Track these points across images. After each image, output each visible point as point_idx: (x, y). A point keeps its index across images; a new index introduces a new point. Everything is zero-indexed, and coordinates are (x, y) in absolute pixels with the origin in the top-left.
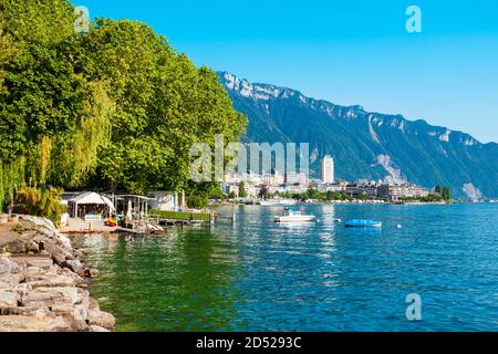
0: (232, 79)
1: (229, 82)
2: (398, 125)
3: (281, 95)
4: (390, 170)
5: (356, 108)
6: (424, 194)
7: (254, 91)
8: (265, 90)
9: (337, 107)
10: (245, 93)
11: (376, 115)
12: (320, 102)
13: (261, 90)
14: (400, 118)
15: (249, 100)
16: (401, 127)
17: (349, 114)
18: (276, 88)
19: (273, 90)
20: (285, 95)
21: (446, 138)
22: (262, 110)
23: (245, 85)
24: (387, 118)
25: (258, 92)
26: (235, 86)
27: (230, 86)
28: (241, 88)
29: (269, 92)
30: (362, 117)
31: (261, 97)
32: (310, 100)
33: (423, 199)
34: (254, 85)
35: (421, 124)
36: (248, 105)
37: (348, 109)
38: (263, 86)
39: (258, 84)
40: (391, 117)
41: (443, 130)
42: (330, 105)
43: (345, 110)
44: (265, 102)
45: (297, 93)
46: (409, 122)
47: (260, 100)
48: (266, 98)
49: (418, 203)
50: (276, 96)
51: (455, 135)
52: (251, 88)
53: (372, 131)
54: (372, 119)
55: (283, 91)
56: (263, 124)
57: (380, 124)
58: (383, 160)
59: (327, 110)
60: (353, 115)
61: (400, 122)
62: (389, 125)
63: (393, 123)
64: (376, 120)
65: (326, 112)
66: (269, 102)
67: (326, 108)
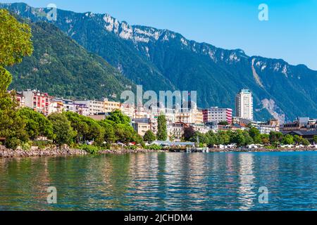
0: (111, 21)
1: (108, 24)
2: (281, 69)
3: (161, 37)
4: (275, 115)
5: (238, 52)
7: (134, 34)
8: (145, 33)
9: (220, 50)
10: (125, 35)
11: (259, 58)
12: (202, 45)
13: (141, 32)
14: (282, 63)
15: (129, 42)
16: (284, 71)
17: (231, 57)
18: (156, 30)
19: (153, 33)
20: (166, 38)
22: (143, 53)
23: (124, 28)
24: (271, 62)
25: (139, 35)
26: (114, 28)
27: (109, 28)
28: (120, 30)
29: (149, 34)
30: (245, 61)
31: (141, 39)
32: (192, 43)
34: (134, 27)
36: (128, 47)
37: (231, 52)
38: (143, 28)
39: (137, 27)
40: (274, 61)
42: (213, 48)
43: (228, 53)
44: (145, 44)
45: (179, 36)
46: (291, 67)
47: (140, 43)
48: (147, 40)
50: (157, 38)
52: (131, 31)
53: (256, 75)
54: (255, 62)
55: (163, 33)
56: (145, 67)
57: (263, 68)
58: (268, 104)
59: (210, 53)
60: (236, 58)
61: (283, 66)
62: (273, 69)
63: (276, 68)
64: (259, 63)
65: (208, 55)
66: (148, 45)
67: (208, 51)
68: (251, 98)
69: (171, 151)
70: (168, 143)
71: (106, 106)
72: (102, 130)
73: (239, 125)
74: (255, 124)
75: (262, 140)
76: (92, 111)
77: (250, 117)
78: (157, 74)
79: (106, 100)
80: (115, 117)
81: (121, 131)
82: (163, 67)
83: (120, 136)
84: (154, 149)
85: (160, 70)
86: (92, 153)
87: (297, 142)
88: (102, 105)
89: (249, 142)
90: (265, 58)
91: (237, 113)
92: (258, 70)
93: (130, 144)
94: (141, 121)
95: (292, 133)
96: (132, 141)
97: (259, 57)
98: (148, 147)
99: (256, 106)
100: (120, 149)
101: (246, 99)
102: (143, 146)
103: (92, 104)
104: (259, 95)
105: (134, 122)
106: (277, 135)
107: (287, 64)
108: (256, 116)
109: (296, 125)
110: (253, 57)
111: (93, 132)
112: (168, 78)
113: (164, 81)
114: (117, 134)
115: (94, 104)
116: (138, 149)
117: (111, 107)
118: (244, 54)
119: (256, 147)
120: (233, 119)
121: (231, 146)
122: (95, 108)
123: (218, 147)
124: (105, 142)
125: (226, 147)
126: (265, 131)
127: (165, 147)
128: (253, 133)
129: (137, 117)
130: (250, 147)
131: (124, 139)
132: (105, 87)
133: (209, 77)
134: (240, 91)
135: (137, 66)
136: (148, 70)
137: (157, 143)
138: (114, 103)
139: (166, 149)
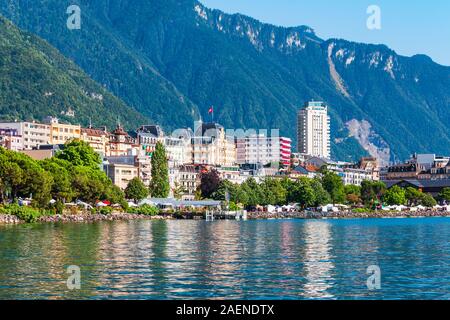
2: (383, 64)
5: (301, 31)
9: (268, 28)
11: (341, 44)
12: (235, 19)
14: (385, 51)
16: (389, 67)
17: (290, 41)
24: (363, 50)
30: (315, 49)
32: (215, 14)
35: (421, 62)
37: (289, 31)
40: (369, 48)
42: (255, 23)
43: (283, 33)
46: (402, 59)
53: (335, 75)
54: (334, 51)
56: (128, 59)
57: (349, 61)
58: (358, 129)
59: (249, 33)
60: (298, 43)
61: (386, 58)
62: (367, 64)
63: (373, 61)
64: (341, 52)
65: (247, 38)
67: (245, 29)
68: (326, 118)
69: (177, 216)
70: (170, 201)
71: (55, 133)
72: (48, 179)
73: (303, 169)
74: (334, 167)
75: (348, 197)
76: (30, 143)
77: (325, 153)
78: (150, 72)
79: (55, 121)
80: (70, 153)
81: (84, 180)
82: (162, 60)
83: (82, 189)
84: (144, 212)
85: (157, 65)
86: (28, 221)
87: (412, 199)
88: (47, 131)
89: (323, 201)
90: (353, 43)
91: (300, 146)
92: (340, 65)
93: (101, 204)
94: (120, 161)
95: (403, 184)
96: (103, 198)
97: (342, 40)
98: (133, 211)
99: (335, 131)
100: (80, 213)
101: (317, 119)
102: (124, 207)
103: (28, 129)
104: (341, 113)
105: (107, 163)
106: (376, 188)
107: (393, 53)
108: (336, 152)
109: (411, 168)
110: (330, 41)
111: (30, 181)
112: (171, 79)
113: (163, 85)
114: (75, 185)
115: (34, 130)
116: (116, 213)
117: (64, 134)
118: (312, 35)
119: (335, 209)
120: (292, 156)
121: (288, 207)
122: (34, 137)
123: (265, 210)
124: (53, 201)
125: (280, 209)
126: (352, 179)
127: (166, 209)
128: (330, 184)
129: (113, 154)
130: (325, 209)
131: (88, 194)
132: (53, 97)
133: (248, 79)
134: (306, 105)
135: (113, 57)
136: (133, 66)
137: (150, 202)
138: (69, 126)
139: (168, 214)
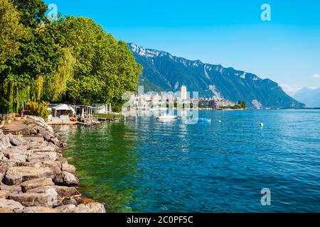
0: (135, 47)
1: (133, 48)
2: (219, 70)
3: (160, 55)
4: (215, 93)
5: (198, 61)
6: (233, 105)
7: (146, 53)
8: (152, 52)
9: (189, 61)
10: (142, 54)
11: (208, 65)
12: (180, 59)
13: (150, 52)
14: (220, 66)
15: (143, 57)
16: (221, 71)
17: (194, 64)
18: (157, 51)
20: (162, 55)
21: (244, 77)
22: (150, 62)
23: (142, 50)
24: (214, 66)
25: (148, 53)
26: (136, 50)
27: (134, 50)
28: (140, 51)
29: (154, 53)
30: (201, 65)
32: (174, 57)
33: (232, 108)
34: (146, 49)
35: (231, 69)
36: (143, 60)
37: (194, 62)
38: (151, 50)
39: (148, 49)
40: (216, 66)
41: (242, 73)
42: (185, 60)
43: (192, 62)
44: (151, 58)
45: (168, 54)
46: (225, 69)
47: (149, 57)
48: (152, 56)
49: (229, 109)
50: (157, 55)
51: (248, 75)
52: (144, 51)
53: (206, 73)
54: (206, 66)
55: (161, 53)
56: (151, 69)
57: (210, 69)
60: (196, 65)
61: (221, 68)
63: (216, 69)
64: (208, 67)
65: (183, 63)
66: (153, 58)
67: (182, 61)
78: (157, 73)
82: (161, 69)
85: (159, 71)
92: (207, 71)
107: (223, 67)
110: (206, 64)
118: (201, 62)
136: (153, 71)
